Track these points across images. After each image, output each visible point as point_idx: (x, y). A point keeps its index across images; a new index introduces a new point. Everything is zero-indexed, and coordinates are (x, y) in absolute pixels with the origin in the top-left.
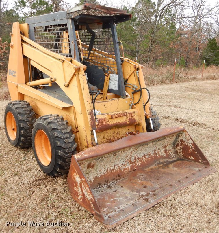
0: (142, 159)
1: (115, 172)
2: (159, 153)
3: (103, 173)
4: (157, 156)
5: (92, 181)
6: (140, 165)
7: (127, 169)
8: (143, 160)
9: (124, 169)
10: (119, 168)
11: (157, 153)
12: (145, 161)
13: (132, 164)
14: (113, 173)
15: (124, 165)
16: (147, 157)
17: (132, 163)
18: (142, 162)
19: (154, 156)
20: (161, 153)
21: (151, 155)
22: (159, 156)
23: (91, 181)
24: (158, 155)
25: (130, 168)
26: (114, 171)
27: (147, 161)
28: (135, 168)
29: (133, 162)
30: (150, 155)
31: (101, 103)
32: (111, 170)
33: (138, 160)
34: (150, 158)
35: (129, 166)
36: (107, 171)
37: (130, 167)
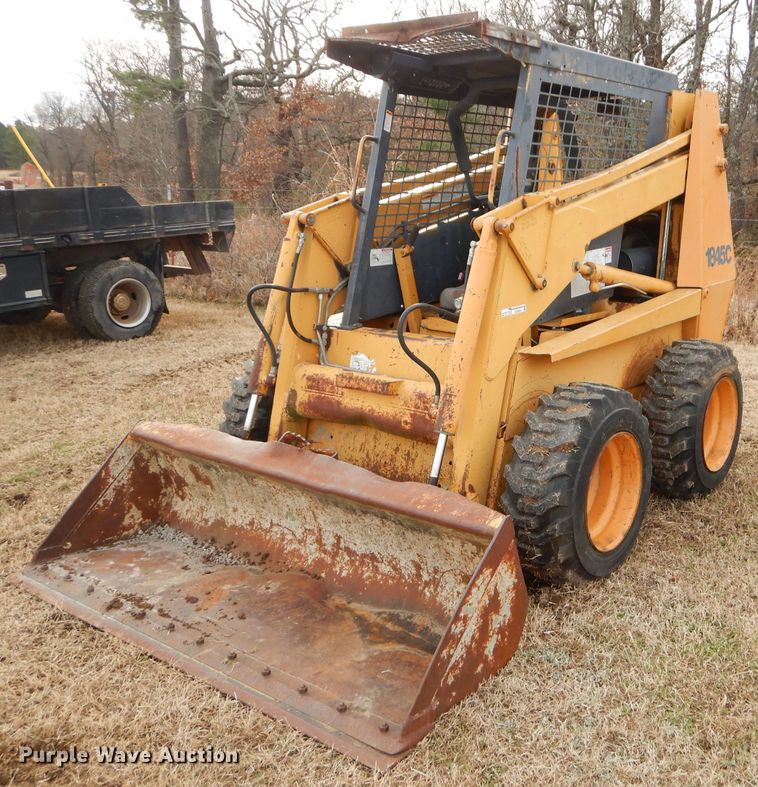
0: (362, 563)
1: (268, 542)
2: (436, 589)
3: (239, 522)
4: (422, 591)
5: (210, 523)
6: (344, 574)
7: (300, 557)
8: (365, 569)
9: (293, 553)
10: (283, 540)
11: (427, 584)
12: (369, 577)
13: (323, 555)
14: (261, 540)
15: (300, 542)
16: (385, 568)
17: (325, 552)
18: (355, 571)
19: (413, 586)
20: (444, 594)
21: (402, 576)
22: (433, 598)
23: (206, 521)
24: (428, 594)
25: (310, 562)
26: (268, 538)
27: (375, 583)
28: (323, 575)
29: (330, 554)
30: (395, 568)
31: (387, 338)
32: (261, 528)
33: (347, 558)
34: (393, 578)
35: (311, 553)
36: (251, 523)
37: (314, 560)
